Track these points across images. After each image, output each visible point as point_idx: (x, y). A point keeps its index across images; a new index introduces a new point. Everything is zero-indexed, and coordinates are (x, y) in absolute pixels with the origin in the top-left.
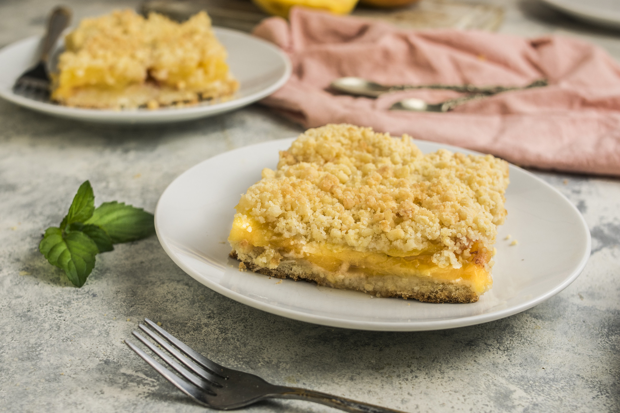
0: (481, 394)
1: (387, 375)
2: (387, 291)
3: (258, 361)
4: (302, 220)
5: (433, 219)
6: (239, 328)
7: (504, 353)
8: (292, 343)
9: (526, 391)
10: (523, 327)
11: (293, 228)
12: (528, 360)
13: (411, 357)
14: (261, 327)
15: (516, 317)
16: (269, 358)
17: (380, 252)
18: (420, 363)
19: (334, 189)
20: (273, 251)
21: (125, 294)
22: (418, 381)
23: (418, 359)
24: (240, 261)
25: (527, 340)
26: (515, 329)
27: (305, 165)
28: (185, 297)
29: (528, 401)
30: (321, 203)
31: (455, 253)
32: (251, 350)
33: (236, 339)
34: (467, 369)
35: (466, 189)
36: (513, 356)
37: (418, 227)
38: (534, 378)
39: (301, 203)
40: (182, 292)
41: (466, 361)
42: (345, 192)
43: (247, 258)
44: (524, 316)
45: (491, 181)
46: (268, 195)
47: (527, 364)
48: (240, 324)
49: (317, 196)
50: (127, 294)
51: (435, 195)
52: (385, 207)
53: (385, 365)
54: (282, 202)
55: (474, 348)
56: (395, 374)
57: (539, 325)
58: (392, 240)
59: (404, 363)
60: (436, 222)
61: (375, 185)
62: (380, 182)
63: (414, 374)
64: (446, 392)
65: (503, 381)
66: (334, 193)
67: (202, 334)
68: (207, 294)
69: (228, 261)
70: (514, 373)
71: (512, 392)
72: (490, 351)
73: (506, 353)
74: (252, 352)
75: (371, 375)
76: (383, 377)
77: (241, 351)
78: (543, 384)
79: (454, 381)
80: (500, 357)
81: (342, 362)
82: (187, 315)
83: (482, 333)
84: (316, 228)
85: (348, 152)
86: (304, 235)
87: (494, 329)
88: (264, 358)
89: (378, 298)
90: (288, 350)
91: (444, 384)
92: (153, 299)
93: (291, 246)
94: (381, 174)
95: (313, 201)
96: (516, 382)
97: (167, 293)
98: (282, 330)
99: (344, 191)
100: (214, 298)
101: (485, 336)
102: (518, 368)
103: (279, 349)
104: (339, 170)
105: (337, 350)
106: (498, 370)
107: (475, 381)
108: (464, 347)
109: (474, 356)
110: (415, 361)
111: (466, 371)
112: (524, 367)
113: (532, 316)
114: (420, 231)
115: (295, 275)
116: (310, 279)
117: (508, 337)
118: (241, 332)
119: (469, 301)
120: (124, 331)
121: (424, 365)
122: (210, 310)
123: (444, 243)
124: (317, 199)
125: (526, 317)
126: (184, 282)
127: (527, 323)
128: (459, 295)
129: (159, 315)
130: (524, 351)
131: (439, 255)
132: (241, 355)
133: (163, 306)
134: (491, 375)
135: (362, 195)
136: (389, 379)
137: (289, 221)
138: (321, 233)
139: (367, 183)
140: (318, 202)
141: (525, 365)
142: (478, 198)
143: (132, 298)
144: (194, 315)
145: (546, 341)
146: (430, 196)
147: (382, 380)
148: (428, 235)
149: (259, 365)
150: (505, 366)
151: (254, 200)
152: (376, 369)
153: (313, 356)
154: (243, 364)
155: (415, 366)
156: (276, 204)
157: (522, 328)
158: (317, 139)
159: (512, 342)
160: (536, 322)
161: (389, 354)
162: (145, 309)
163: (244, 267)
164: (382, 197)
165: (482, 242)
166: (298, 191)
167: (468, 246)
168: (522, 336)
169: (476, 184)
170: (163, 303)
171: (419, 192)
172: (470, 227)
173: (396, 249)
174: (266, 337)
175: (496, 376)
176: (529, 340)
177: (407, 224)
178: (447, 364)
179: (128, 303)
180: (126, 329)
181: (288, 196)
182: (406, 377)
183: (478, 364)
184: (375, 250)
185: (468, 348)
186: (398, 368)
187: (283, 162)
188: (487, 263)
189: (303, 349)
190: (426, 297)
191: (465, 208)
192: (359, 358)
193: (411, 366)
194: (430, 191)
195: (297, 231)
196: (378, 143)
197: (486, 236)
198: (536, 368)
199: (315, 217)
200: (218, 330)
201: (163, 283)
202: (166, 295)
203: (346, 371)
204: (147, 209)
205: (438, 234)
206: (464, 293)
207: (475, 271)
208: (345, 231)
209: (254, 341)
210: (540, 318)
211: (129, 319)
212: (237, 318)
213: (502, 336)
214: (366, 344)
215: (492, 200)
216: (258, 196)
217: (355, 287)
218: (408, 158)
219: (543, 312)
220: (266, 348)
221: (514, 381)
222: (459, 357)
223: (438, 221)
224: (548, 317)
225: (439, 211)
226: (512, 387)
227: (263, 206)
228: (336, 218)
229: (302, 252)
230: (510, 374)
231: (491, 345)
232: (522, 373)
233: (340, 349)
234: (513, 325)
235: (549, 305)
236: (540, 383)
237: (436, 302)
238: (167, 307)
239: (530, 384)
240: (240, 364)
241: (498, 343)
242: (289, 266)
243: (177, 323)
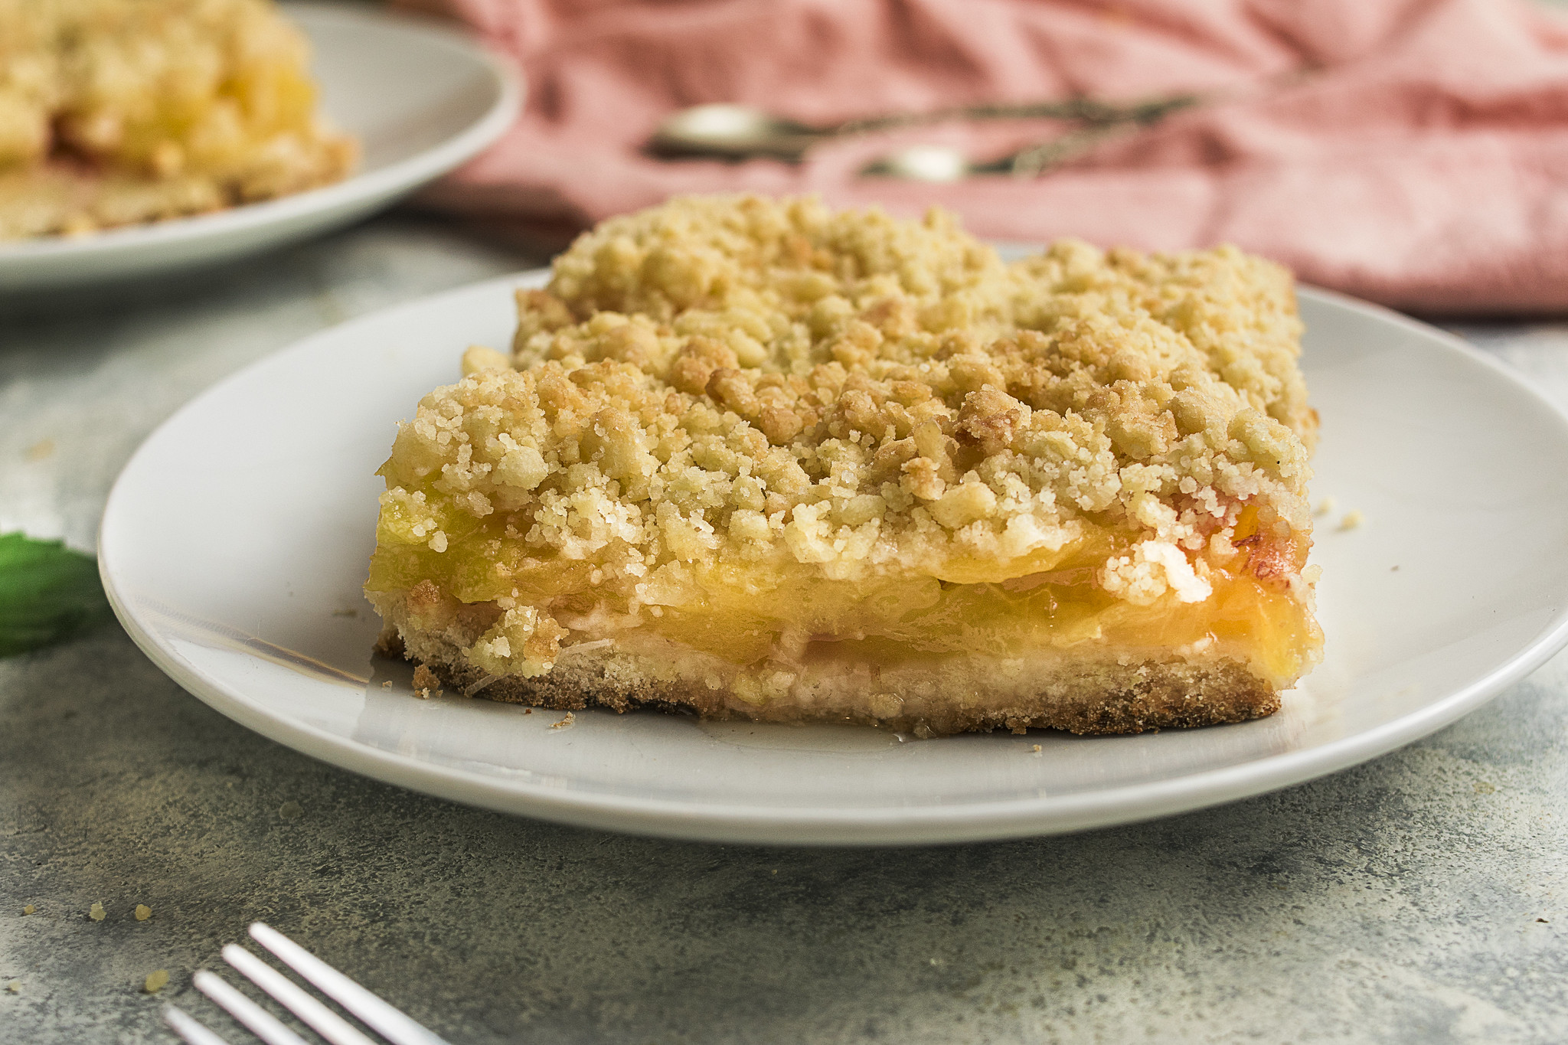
0: (1347, 1033)
1: (996, 1005)
2: (953, 712)
3: (518, 1003)
4: (622, 493)
5: (1088, 438)
6: (436, 897)
7: (1393, 883)
8: (635, 929)
9: (1500, 1003)
10: (1435, 792)
11: (595, 522)
12: (1483, 898)
13: (1070, 934)
14: (514, 886)
15: (1402, 762)
16: (558, 990)
17: (913, 574)
18: (1106, 951)
19: (724, 381)
20: (529, 612)
21: (11, 823)
22: (1112, 1012)
23: (1095, 936)
24: (414, 662)
25: (1458, 834)
26: (1410, 802)
27: (611, 320)
28: (229, 813)
29: (1519, 1036)
30: (684, 430)
31: (1180, 545)
32: (486, 970)
33: (427, 938)
34: (1278, 954)
35: (1178, 342)
36: (1424, 890)
37: (1039, 470)
38: (1517, 955)
39: (612, 432)
40: (220, 798)
41: (1267, 925)
42: (762, 391)
43: (439, 650)
44: (1428, 758)
45: (1251, 319)
46: (495, 415)
47: (1481, 912)
48: (437, 884)
49: (667, 410)
50: (20, 825)
51: (1077, 370)
52: (912, 420)
53: (981, 971)
54: (546, 437)
55: (1285, 880)
56: (1025, 998)
57: (1488, 781)
58: (954, 525)
59: (1050, 955)
60: (1101, 448)
61: (861, 361)
62: (876, 353)
63: (1092, 990)
64: (1220, 1038)
65: (1415, 979)
66: (725, 395)
67: (302, 932)
68: (307, 797)
69: (372, 670)
70: (1444, 946)
71: (1454, 1013)
72: (1341, 883)
73: (1400, 885)
74: (491, 975)
75: (938, 1008)
76: (981, 1011)
77: (449, 977)
78: (1555, 975)
79: (1239, 999)
80: (1384, 900)
81: (825, 975)
82: (240, 874)
83: (1299, 828)
84: (678, 514)
85: (751, 275)
86: (634, 546)
87: (1338, 808)
88: (540, 993)
89: (921, 739)
90: (622, 954)
91: (1207, 1011)
92: (115, 831)
93: (593, 588)
94: (877, 326)
95: (653, 428)
96: (1458, 978)
97: (163, 807)
98: (590, 890)
99: (760, 387)
100: (334, 808)
101: (1313, 835)
102: (1452, 931)
103: (590, 956)
104: (731, 329)
105: (800, 935)
106: (1386, 945)
107: (1315, 991)
108: (1248, 880)
109: (1289, 905)
110: (1086, 945)
111: (1275, 960)
112: (1475, 923)
113: (1455, 753)
114: (1050, 483)
115: (617, 694)
116: (673, 701)
117: (1393, 829)
118: (444, 910)
119: (1250, 714)
120: (15, 950)
121: (1121, 954)
122: (323, 846)
123: (1139, 516)
124: (670, 421)
125: (1436, 759)
126: (224, 764)
127: (1445, 778)
128: (1209, 697)
129: (140, 881)
130: (1461, 870)
131: (1125, 560)
132: (452, 990)
133: (152, 849)
134: (1365, 964)
135: (824, 395)
136: (1007, 1015)
137: (578, 498)
138: (698, 529)
139: (830, 357)
140: (673, 428)
141: (1476, 918)
142: (1221, 368)
143: (41, 834)
144: (267, 871)
145: (1527, 829)
146: (1063, 373)
147: (982, 1024)
148: (1079, 493)
149: (525, 1017)
150: (1408, 928)
151: (444, 439)
152: (952, 987)
153: (716, 966)
154: (463, 1022)
155: (1092, 961)
156: (527, 445)
157: (1432, 796)
158: (639, 240)
159: (1410, 846)
160: (1472, 771)
161: (988, 931)
162: (88, 869)
163: (431, 681)
164: (895, 390)
165: (1268, 502)
166: (597, 397)
167: (1224, 518)
168: (1438, 823)
169: (1205, 326)
170: (150, 841)
171: (1020, 365)
172: (1222, 455)
173: (970, 555)
174: (537, 920)
175: (1383, 964)
176: (1468, 831)
177: (999, 462)
178: (1202, 943)
179: (27, 853)
180: (22, 941)
181: (565, 415)
182: (1066, 1003)
183: (1312, 929)
184: (898, 569)
185: (1262, 880)
186: (1030, 976)
187: (533, 326)
188: (1298, 573)
189: (676, 946)
190: (1092, 716)
191: (1192, 395)
192: (885, 956)
193: (1074, 963)
194: (1056, 357)
195: (609, 532)
196: (851, 236)
197: (1281, 479)
198: (1518, 923)
199: (668, 477)
200: (359, 912)
201: (149, 775)
202: (161, 814)
203: (845, 1006)
204: (76, 542)
205: (1114, 485)
206: (1226, 688)
207: (1260, 605)
208: (781, 515)
209: (493, 938)
210: (1483, 759)
211: (29, 907)
212: (424, 865)
213: (1370, 829)
214: (901, 907)
215: (1269, 372)
216: (459, 424)
217: (835, 711)
218: (958, 276)
219: (1490, 738)
220: (539, 955)
221: (1450, 975)
222: (1239, 916)
223: (1108, 442)
224: (1511, 750)
225: (1106, 413)
226: (1452, 997)
227: (478, 455)
228: (744, 472)
229: (634, 605)
230: (1432, 954)
231: (1340, 863)
232: (1471, 946)
233: (810, 934)
234: (1399, 790)
235: (1504, 715)
236: (1543, 970)
237: (1130, 733)
238: (166, 852)
239: (1511, 979)
240: (453, 1022)
241: (1362, 852)
242: (592, 661)
243: (207, 906)
